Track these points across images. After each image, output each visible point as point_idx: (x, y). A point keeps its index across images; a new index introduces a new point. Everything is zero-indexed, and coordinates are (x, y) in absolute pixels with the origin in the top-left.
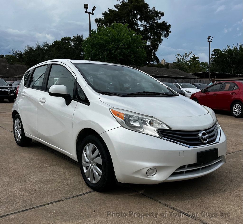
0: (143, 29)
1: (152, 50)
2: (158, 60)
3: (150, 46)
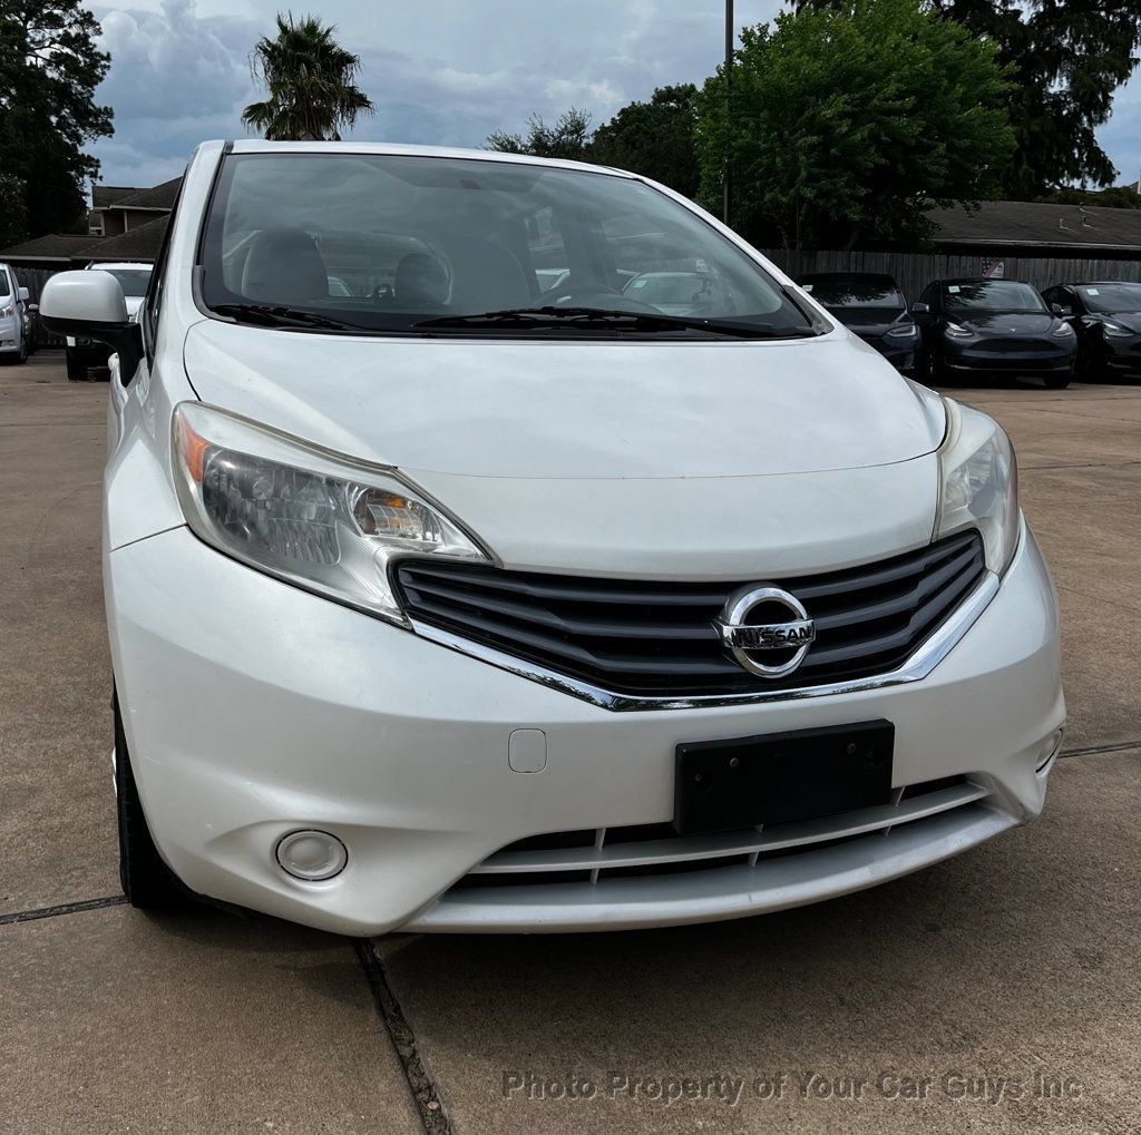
0: (1032, 11)
1: (1075, 116)
2: (1104, 170)
3: (1065, 96)
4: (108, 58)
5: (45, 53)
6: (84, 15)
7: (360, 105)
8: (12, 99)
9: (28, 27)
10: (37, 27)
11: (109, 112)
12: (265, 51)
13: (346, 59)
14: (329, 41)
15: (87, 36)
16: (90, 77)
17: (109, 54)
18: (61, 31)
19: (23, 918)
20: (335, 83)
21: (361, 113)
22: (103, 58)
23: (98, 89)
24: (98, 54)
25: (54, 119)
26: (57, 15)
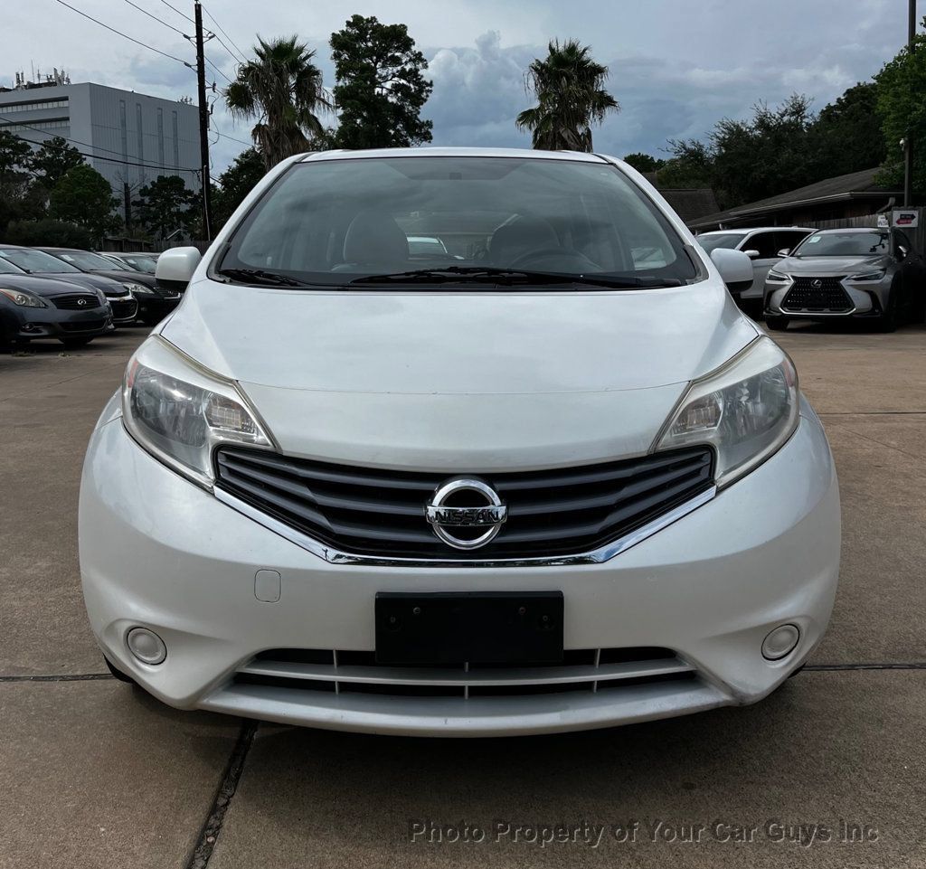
4: (431, 84)
5: (388, 85)
6: (416, 55)
7: (608, 105)
8: (364, 119)
9: (378, 66)
10: (383, 67)
11: (429, 124)
12: (536, 69)
13: (598, 70)
14: (585, 58)
15: (417, 70)
16: (418, 100)
17: (431, 82)
18: (399, 68)
19: (63, 679)
20: (587, 89)
21: (608, 111)
22: (428, 85)
23: (423, 108)
24: (424, 82)
25: (392, 132)
26: (397, 56)
